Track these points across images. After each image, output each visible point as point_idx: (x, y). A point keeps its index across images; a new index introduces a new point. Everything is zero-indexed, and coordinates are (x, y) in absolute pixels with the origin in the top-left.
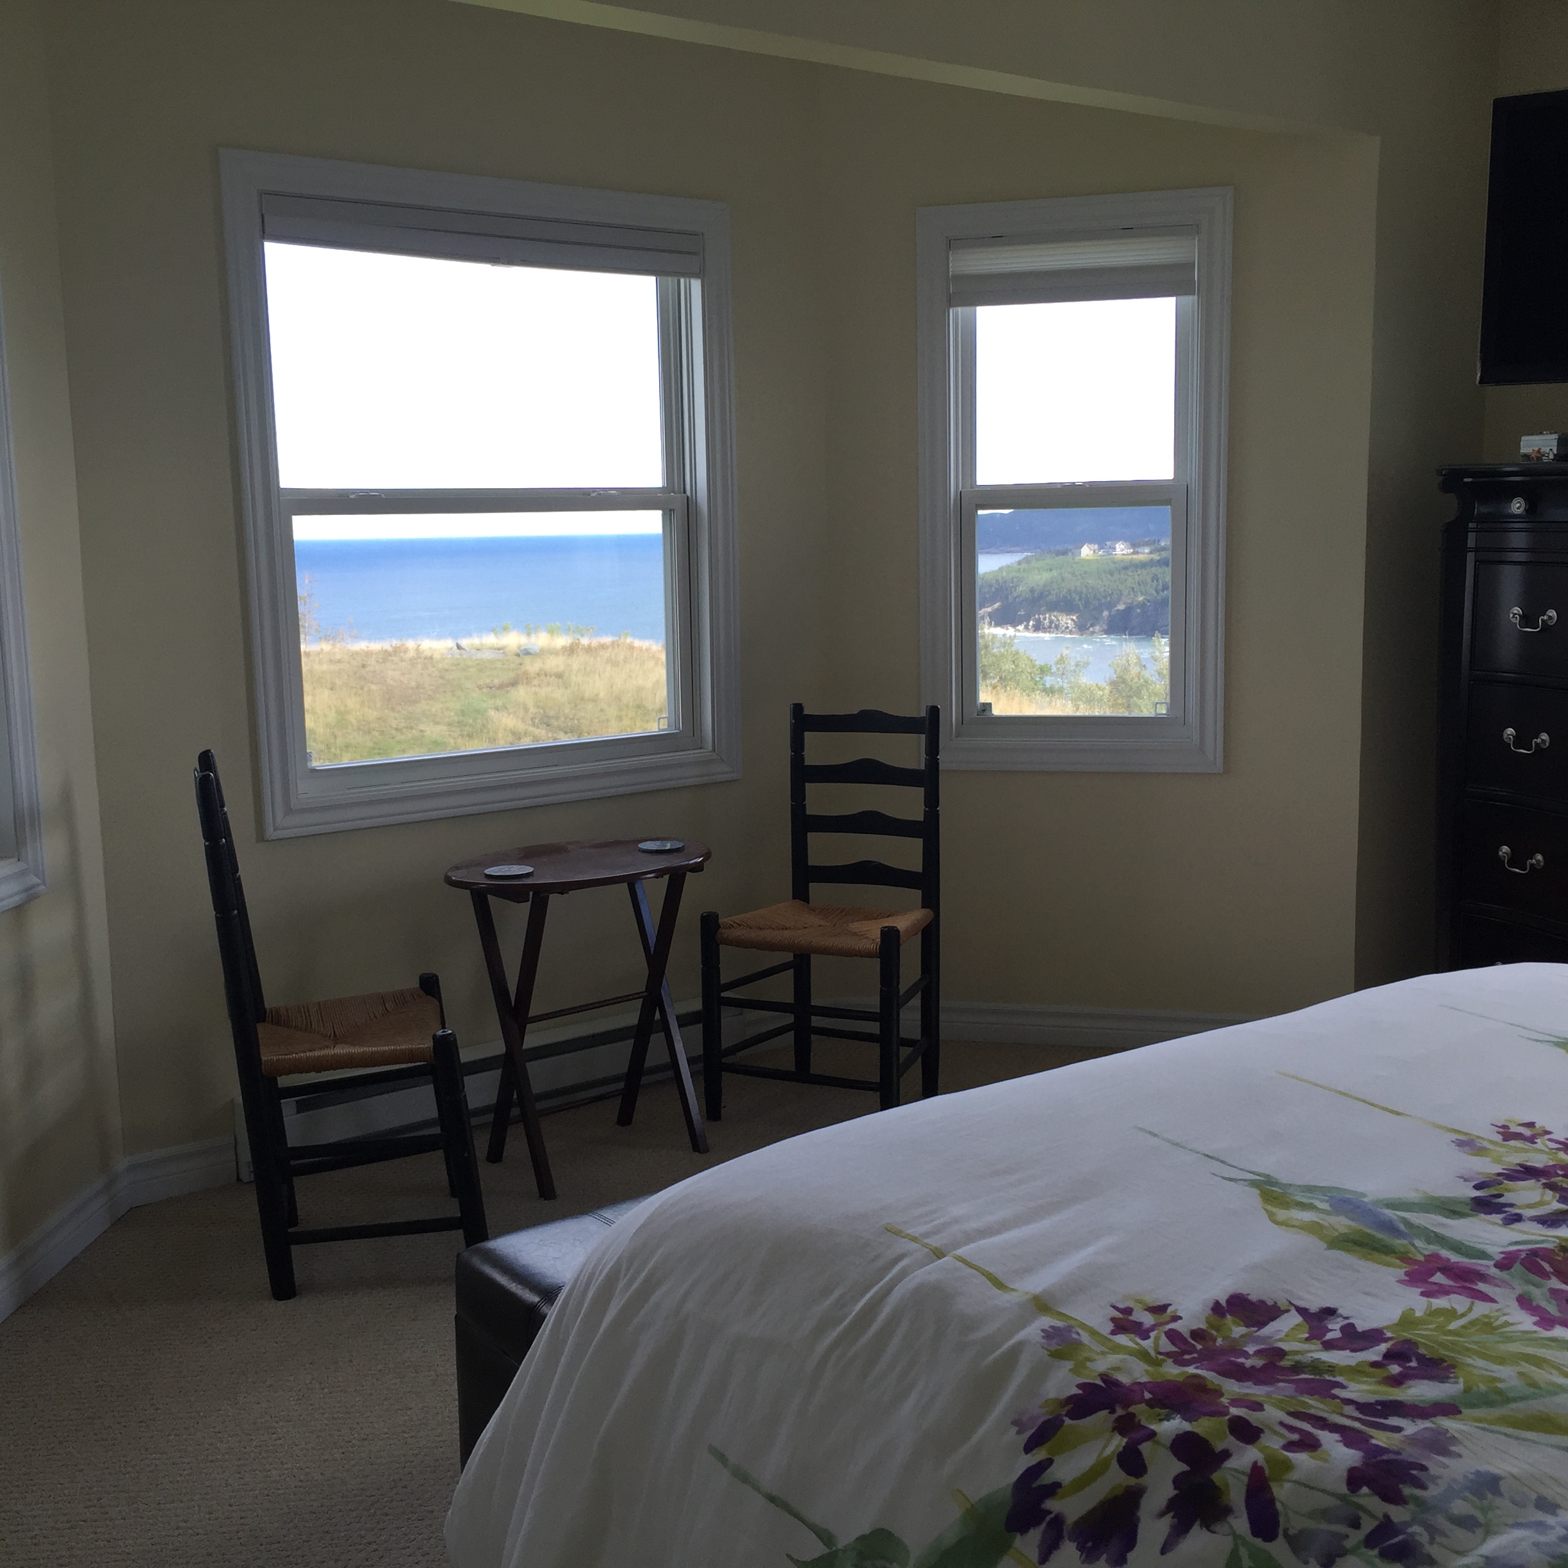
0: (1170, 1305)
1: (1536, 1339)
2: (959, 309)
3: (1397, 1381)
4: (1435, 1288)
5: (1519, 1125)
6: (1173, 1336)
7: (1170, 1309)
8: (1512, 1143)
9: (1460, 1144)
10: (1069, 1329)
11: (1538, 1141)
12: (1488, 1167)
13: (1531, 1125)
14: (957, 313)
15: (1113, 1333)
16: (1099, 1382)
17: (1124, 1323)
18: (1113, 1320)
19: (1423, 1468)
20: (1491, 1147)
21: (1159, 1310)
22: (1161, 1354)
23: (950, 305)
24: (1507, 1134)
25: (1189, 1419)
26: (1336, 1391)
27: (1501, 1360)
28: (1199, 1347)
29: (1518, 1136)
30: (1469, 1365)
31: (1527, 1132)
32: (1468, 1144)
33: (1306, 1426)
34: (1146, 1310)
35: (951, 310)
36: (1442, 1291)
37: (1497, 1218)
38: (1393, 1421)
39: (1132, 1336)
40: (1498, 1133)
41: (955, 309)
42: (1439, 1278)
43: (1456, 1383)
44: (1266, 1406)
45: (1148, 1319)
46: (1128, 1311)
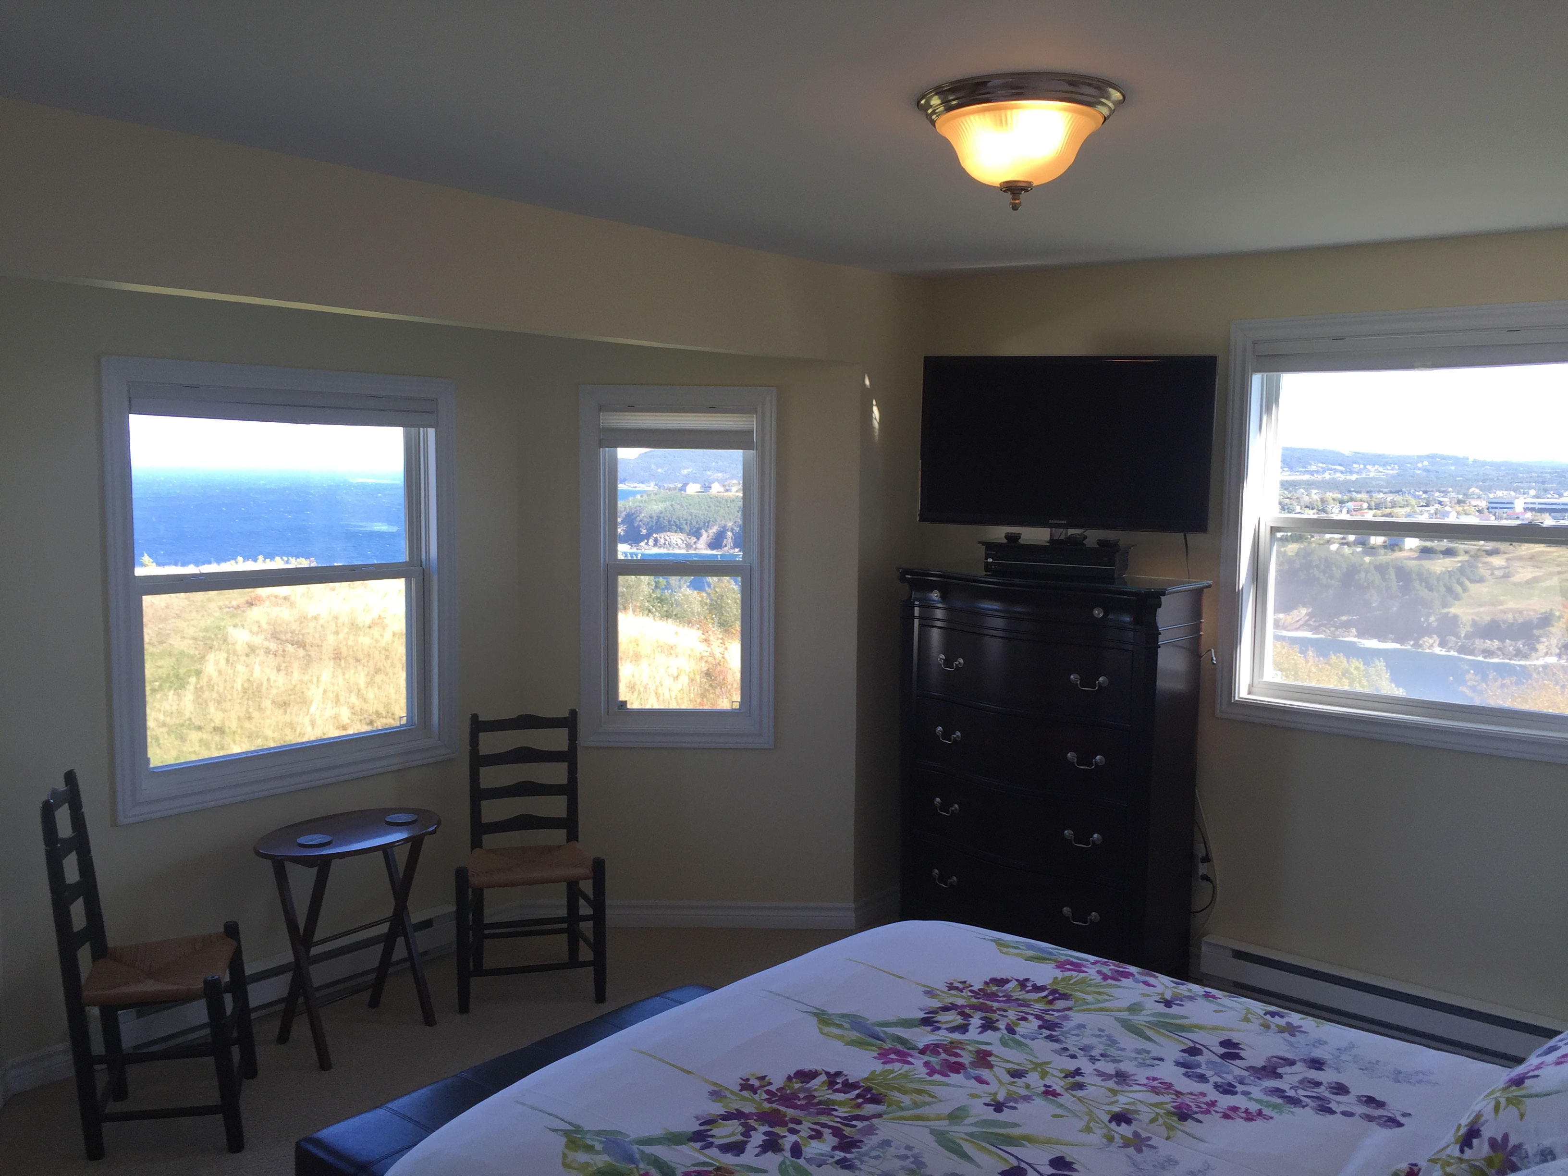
0: (767, 1076)
1: (925, 1081)
2: (607, 449)
3: (859, 1106)
4: (890, 1060)
5: (959, 982)
6: (768, 1092)
7: (767, 1078)
8: (952, 992)
9: (926, 992)
10: (721, 1091)
11: (964, 991)
12: (935, 1004)
13: (965, 982)
14: (605, 451)
15: (741, 1090)
16: (735, 1112)
17: (746, 1086)
18: (741, 1085)
19: (862, 1141)
20: (941, 994)
21: (763, 1078)
22: (762, 1100)
23: (601, 446)
24: (951, 987)
25: (771, 1126)
26: (834, 1113)
27: (905, 1093)
28: (779, 1094)
29: (957, 988)
30: (891, 1095)
31: (960, 986)
32: (930, 993)
33: (818, 1127)
34: (756, 1078)
35: (601, 449)
36: (892, 1061)
37: (929, 1028)
38: (854, 1123)
39: (749, 1092)
40: (947, 986)
41: (604, 449)
42: (893, 1056)
43: (884, 1105)
44: (803, 1122)
45: (756, 1083)
46: (748, 1080)
